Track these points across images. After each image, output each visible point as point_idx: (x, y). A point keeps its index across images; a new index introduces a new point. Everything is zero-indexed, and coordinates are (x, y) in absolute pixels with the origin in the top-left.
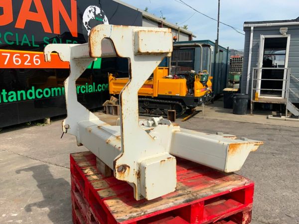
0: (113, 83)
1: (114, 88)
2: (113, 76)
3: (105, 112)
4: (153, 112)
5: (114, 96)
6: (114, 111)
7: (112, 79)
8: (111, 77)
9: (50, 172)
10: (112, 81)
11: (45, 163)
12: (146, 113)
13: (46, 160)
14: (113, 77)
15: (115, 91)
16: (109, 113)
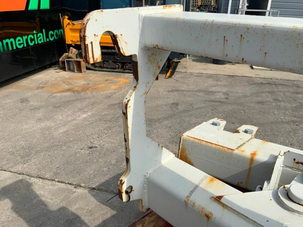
0: (70, 29)
1: (72, 36)
2: (68, 19)
3: (64, 69)
4: (127, 67)
5: (74, 47)
6: (75, 67)
7: (69, 24)
8: (66, 21)
9: (37, 196)
10: (69, 27)
11: (21, 177)
12: (118, 68)
13: (19, 168)
14: (69, 21)
15: (74, 40)
16: (70, 70)
